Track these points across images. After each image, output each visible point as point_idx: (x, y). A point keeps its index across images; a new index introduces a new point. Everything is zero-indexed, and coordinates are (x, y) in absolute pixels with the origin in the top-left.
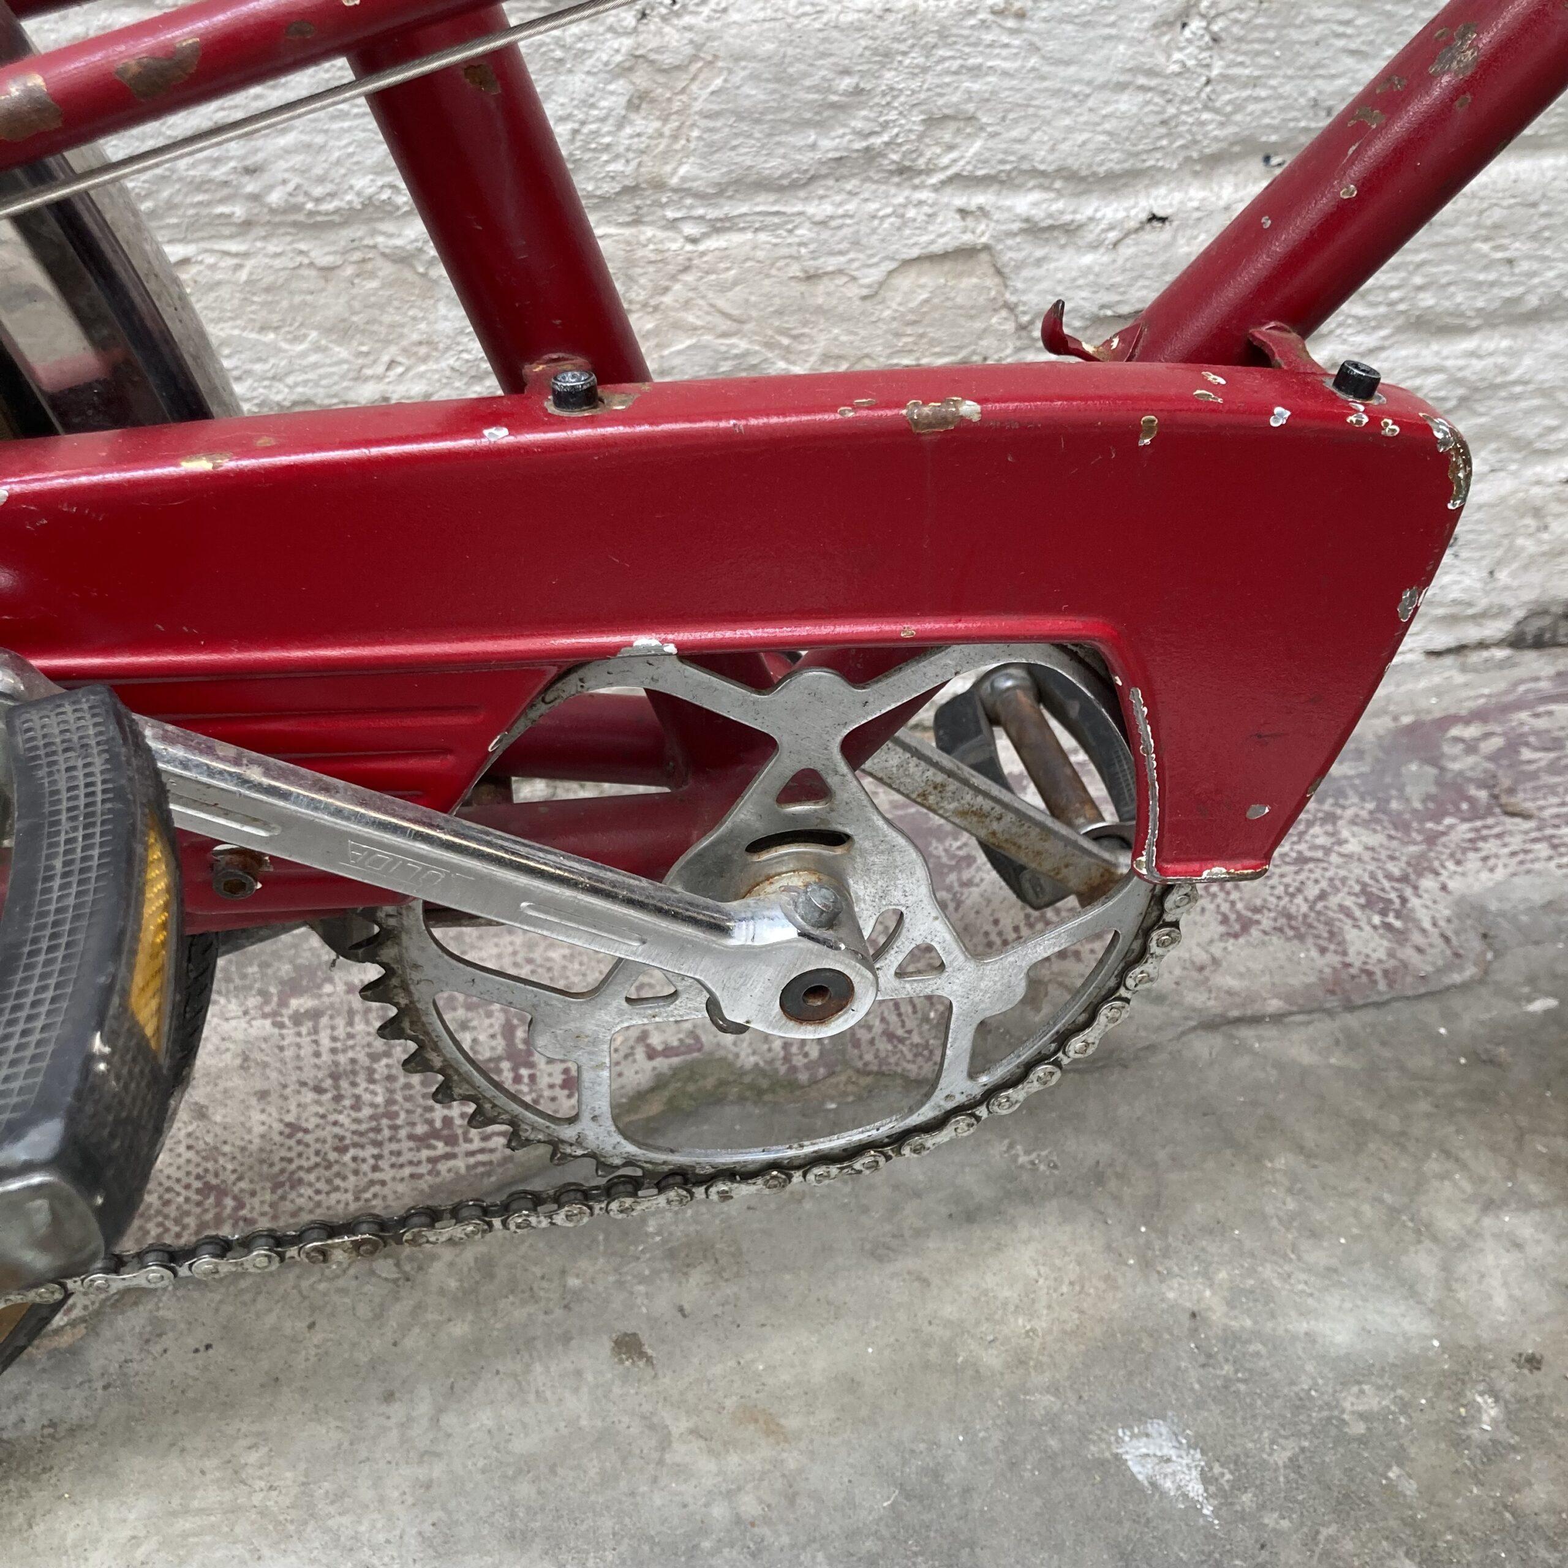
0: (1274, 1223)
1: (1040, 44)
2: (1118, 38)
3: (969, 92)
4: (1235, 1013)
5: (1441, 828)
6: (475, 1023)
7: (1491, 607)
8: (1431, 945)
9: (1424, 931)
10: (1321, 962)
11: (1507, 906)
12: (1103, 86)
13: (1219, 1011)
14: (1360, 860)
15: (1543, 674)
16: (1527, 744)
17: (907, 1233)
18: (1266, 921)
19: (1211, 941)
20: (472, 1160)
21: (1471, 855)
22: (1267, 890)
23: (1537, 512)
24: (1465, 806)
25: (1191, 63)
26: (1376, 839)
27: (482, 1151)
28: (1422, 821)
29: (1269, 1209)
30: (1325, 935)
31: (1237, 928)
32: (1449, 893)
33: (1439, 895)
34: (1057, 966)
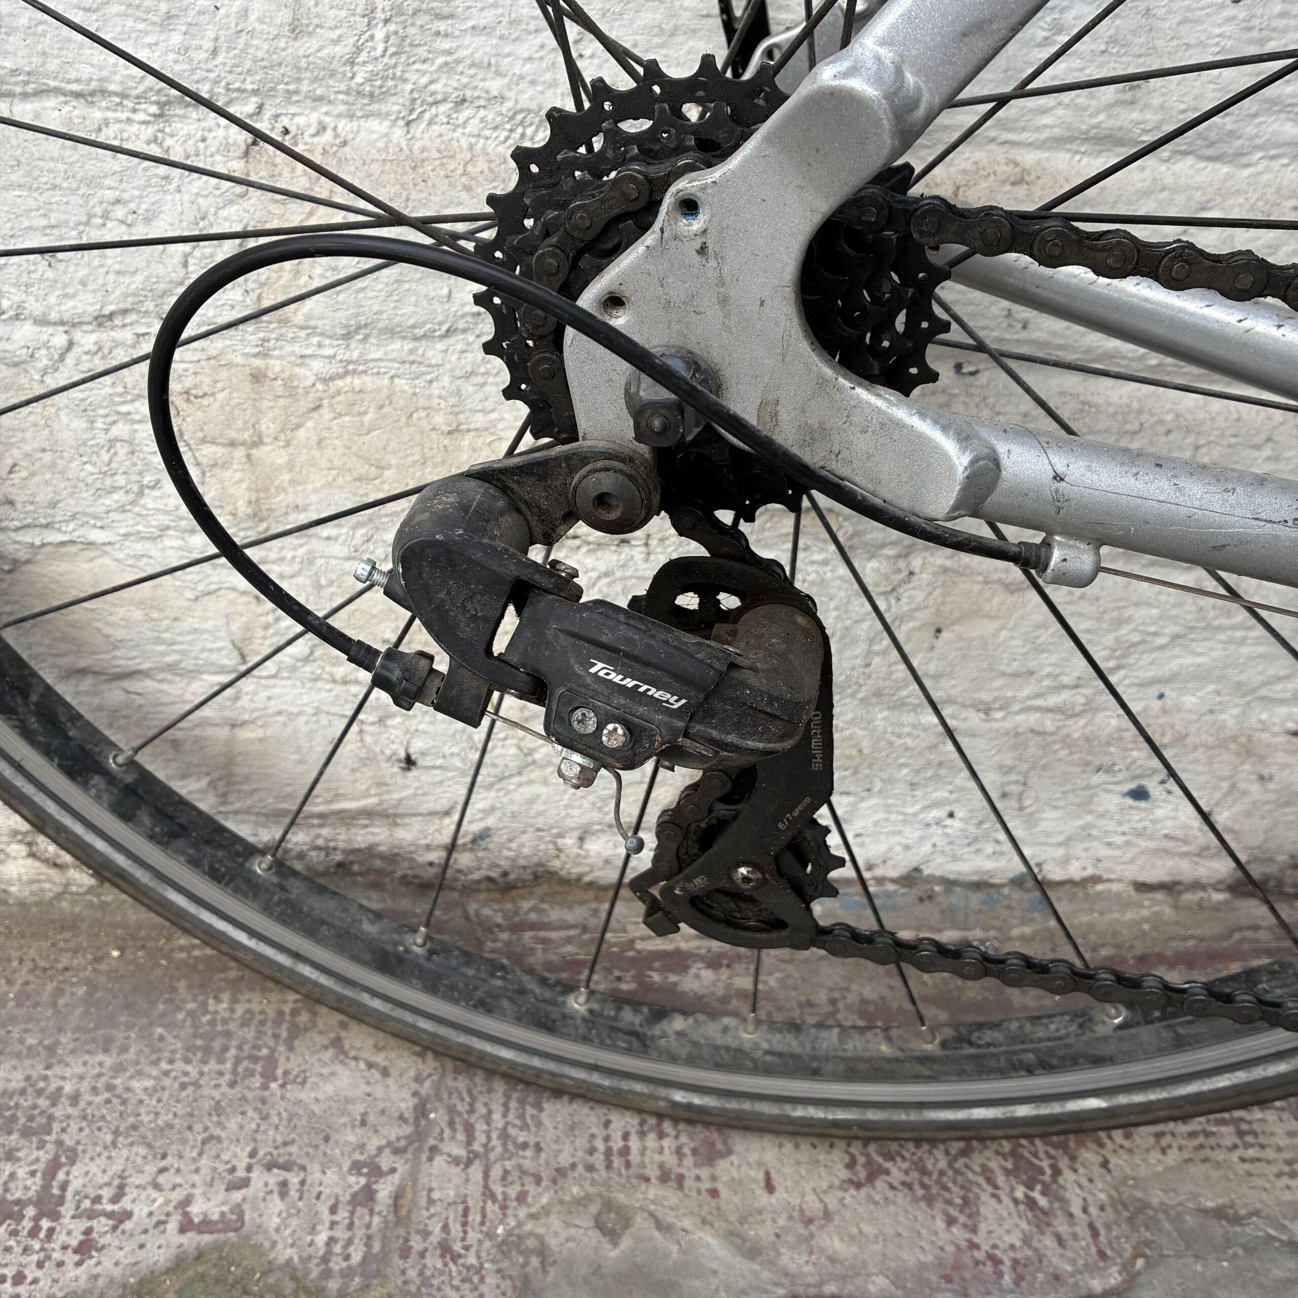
8: (1075, 1236)
9: (1070, 1216)
10: (944, 1237)
11: (1170, 1201)
18: (896, 1172)
19: (829, 1189)
30: (959, 1201)
31: (863, 1174)
32: (1109, 1171)
33: (1097, 1171)
34: (654, 1191)
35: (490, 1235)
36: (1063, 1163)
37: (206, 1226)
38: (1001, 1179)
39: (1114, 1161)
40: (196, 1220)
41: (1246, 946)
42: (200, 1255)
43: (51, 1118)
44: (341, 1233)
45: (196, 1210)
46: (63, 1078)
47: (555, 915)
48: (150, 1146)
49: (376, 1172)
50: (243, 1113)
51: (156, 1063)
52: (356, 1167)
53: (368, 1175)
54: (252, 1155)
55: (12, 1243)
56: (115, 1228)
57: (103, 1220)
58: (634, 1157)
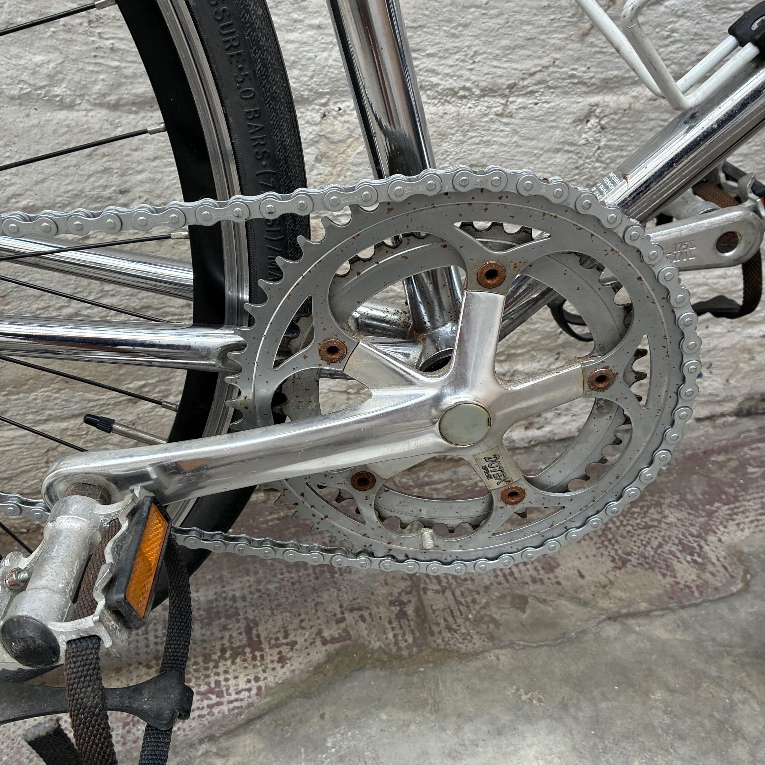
0: (660, 731)
1: (518, 130)
2: (556, 127)
3: (483, 153)
4: (624, 611)
5: (714, 508)
6: (230, 626)
7: (727, 396)
8: (718, 572)
9: (713, 564)
10: (664, 582)
11: (752, 550)
12: (549, 151)
13: (615, 609)
14: (676, 526)
15: (752, 428)
16: (750, 465)
17: (467, 742)
18: (634, 560)
19: (608, 572)
20: (231, 706)
21: (731, 522)
22: (633, 543)
23: (749, 351)
24: (724, 497)
25: (591, 139)
26: (682, 515)
27: (236, 700)
28: (704, 506)
29: (656, 723)
30: (664, 567)
31: (620, 564)
32: (723, 543)
33: (718, 544)
34: (532, 587)
35: (467, 619)
36: (702, 543)
37: (333, 640)
38: (679, 555)
39: (723, 538)
40: (328, 639)
41: (748, 440)
42: (338, 653)
43: (236, 608)
44: (398, 631)
45: (326, 634)
46: (234, 590)
47: (436, 477)
48: (290, 612)
49: (402, 604)
50: (328, 590)
51: (275, 576)
52: (392, 603)
53: (399, 605)
54: (341, 606)
55: (246, 665)
56: (292, 649)
57: (285, 647)
58: (517, 575)
